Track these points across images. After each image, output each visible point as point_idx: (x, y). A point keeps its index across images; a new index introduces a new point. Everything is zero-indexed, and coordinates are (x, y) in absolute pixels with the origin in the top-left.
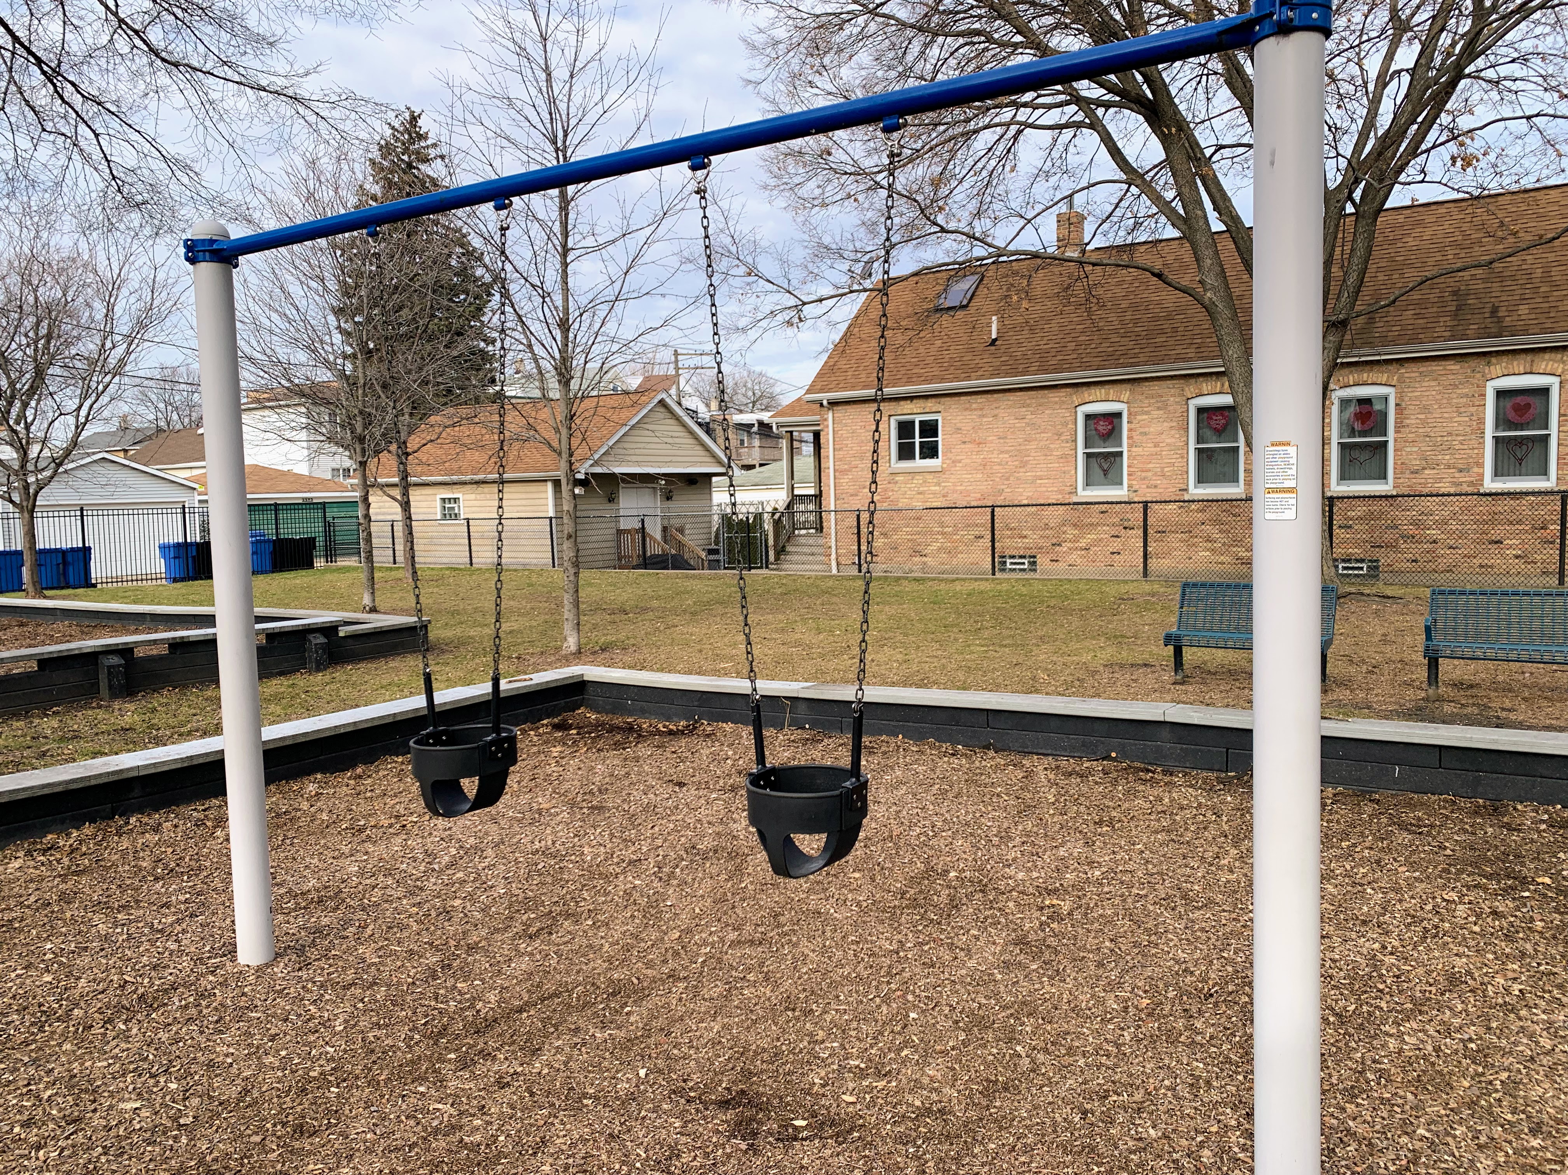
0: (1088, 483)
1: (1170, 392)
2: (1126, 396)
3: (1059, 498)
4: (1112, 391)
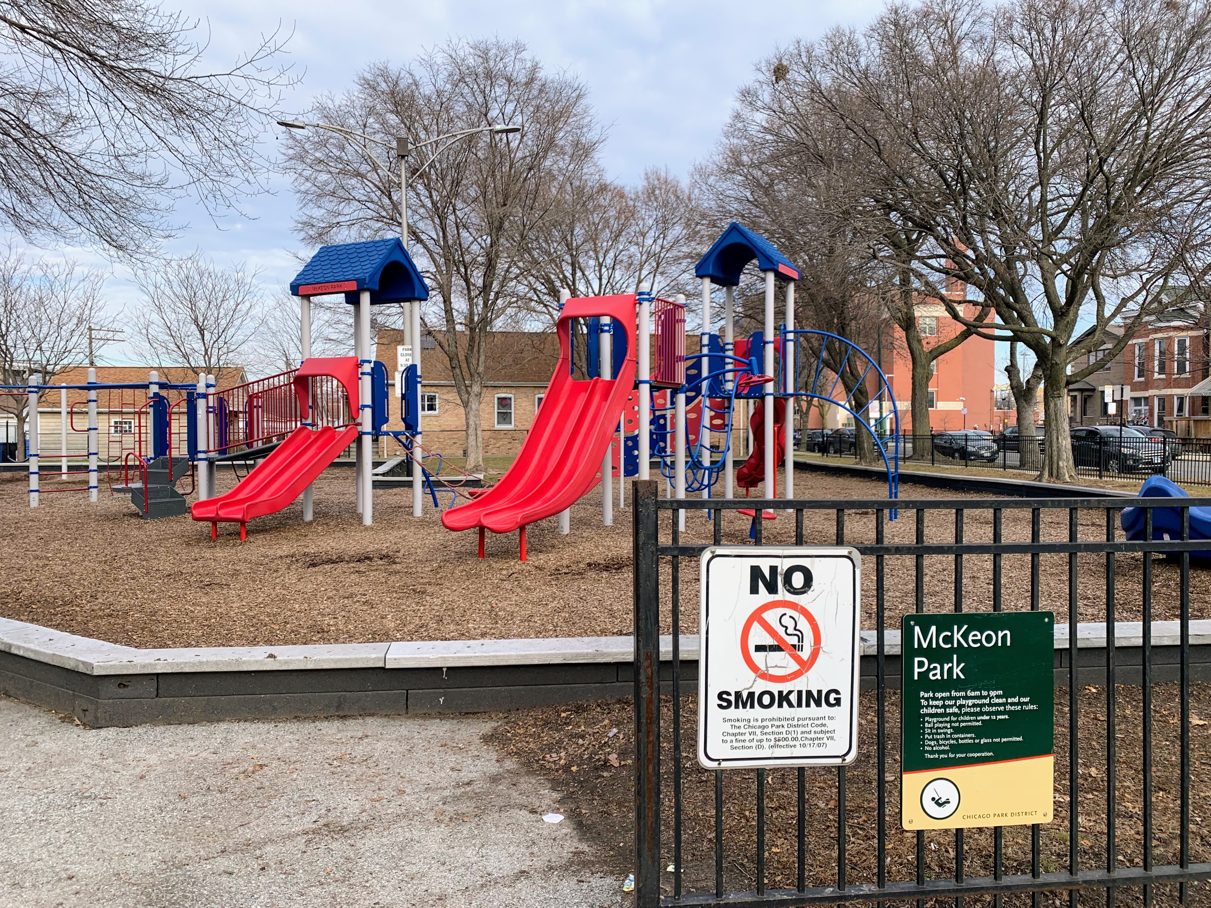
0: (498, 423)
1: (529, 391)
2: (513, 391)
3: (488, 428)
4: (508, 390)
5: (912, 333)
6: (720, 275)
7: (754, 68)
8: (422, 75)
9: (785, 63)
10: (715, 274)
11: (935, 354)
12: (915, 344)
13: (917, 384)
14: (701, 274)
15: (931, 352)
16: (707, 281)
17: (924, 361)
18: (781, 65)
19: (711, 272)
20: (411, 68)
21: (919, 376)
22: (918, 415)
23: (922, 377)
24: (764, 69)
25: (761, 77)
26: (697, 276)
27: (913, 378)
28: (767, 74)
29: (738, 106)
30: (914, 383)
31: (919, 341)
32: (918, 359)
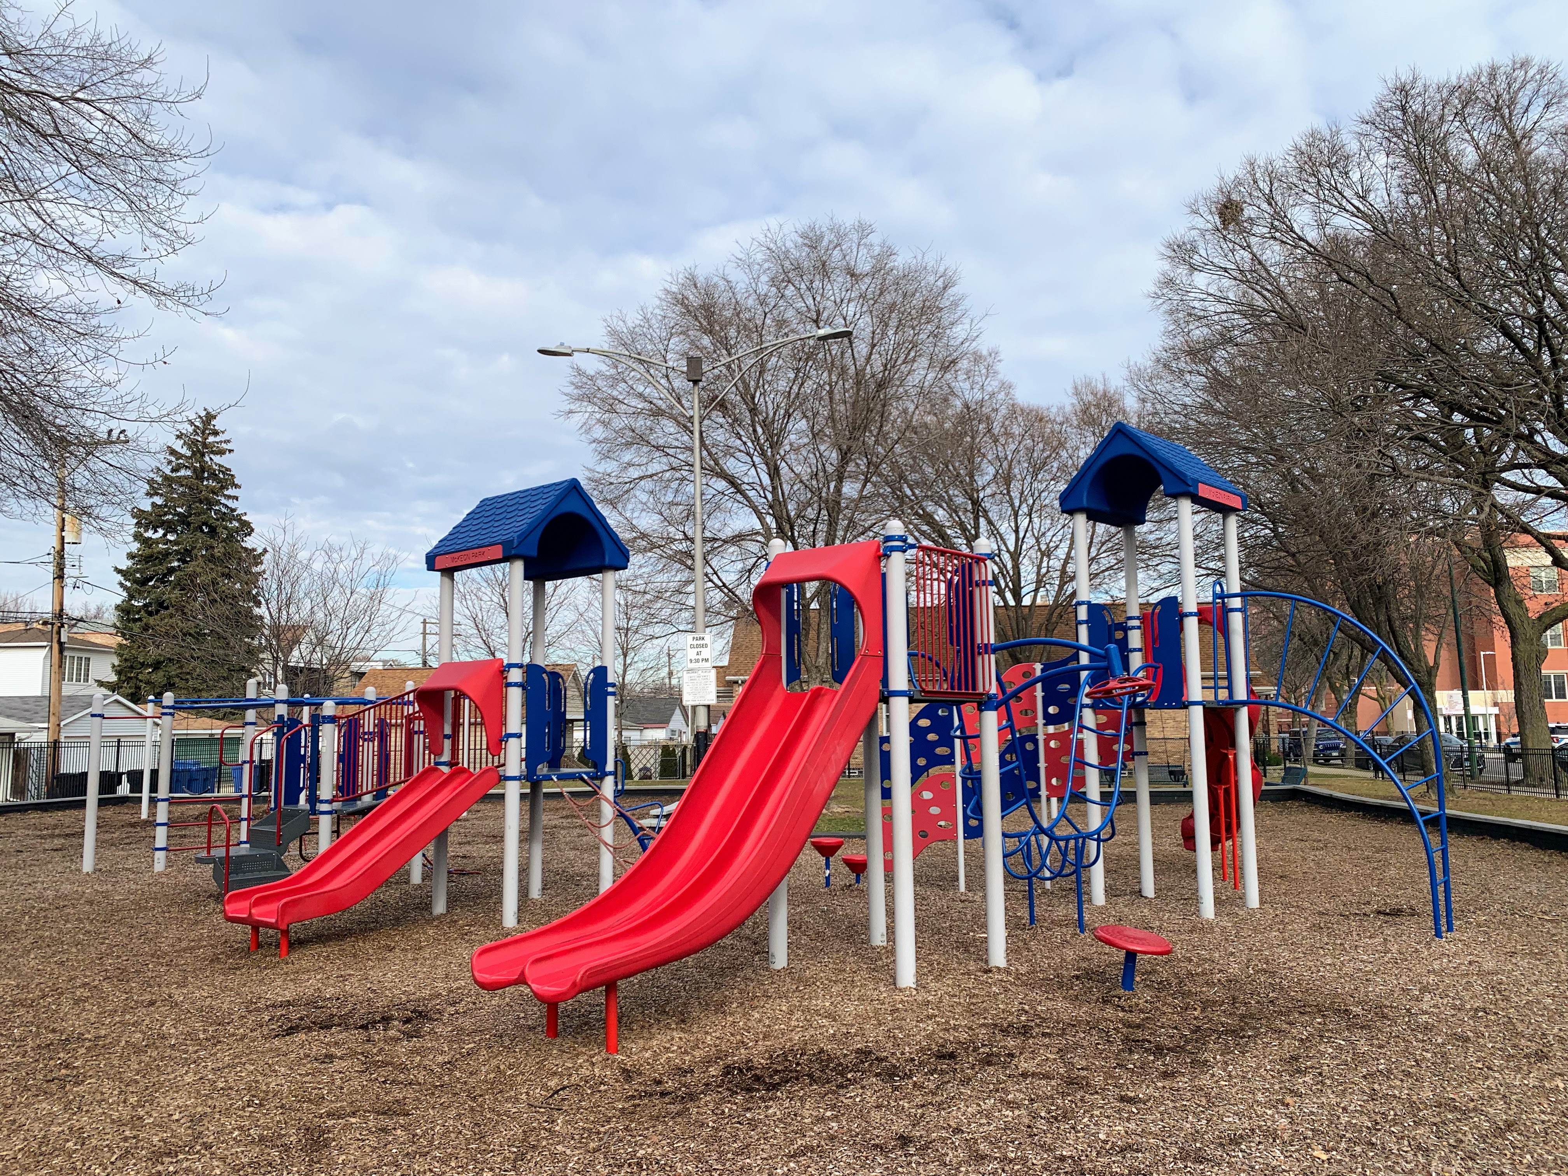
5: (1506, 590)
6: (1106, 509)
7: (1188, 210)
8: (741, 280)
9: (1234, 197)
10: (1094, 506)
11: (1547, 621)
12: (1512, 608)
13: (1522, 668)
14: (1069, 506)
15: (1540, 618)
16: (1081, 520)
17: (1530, 632)
18: (1230, 200)
19: (1085, 503)
20: (726, 272)
21: (1522, 656)
22: (1527, 715)
23: (1529, 657)
24: (1203, 210)
25: (1200, 223)
26: (1063, 512)
27: (1514, 659)
28: (1210, 217)
29: (1166, 266)
30: (1515, 667)
31: (1520, 602)
32: (1520, 631)
